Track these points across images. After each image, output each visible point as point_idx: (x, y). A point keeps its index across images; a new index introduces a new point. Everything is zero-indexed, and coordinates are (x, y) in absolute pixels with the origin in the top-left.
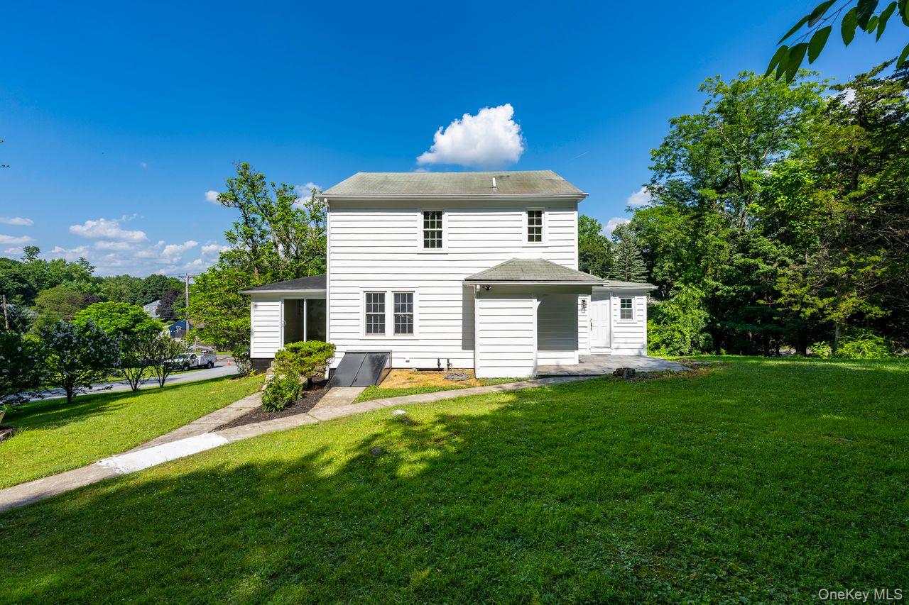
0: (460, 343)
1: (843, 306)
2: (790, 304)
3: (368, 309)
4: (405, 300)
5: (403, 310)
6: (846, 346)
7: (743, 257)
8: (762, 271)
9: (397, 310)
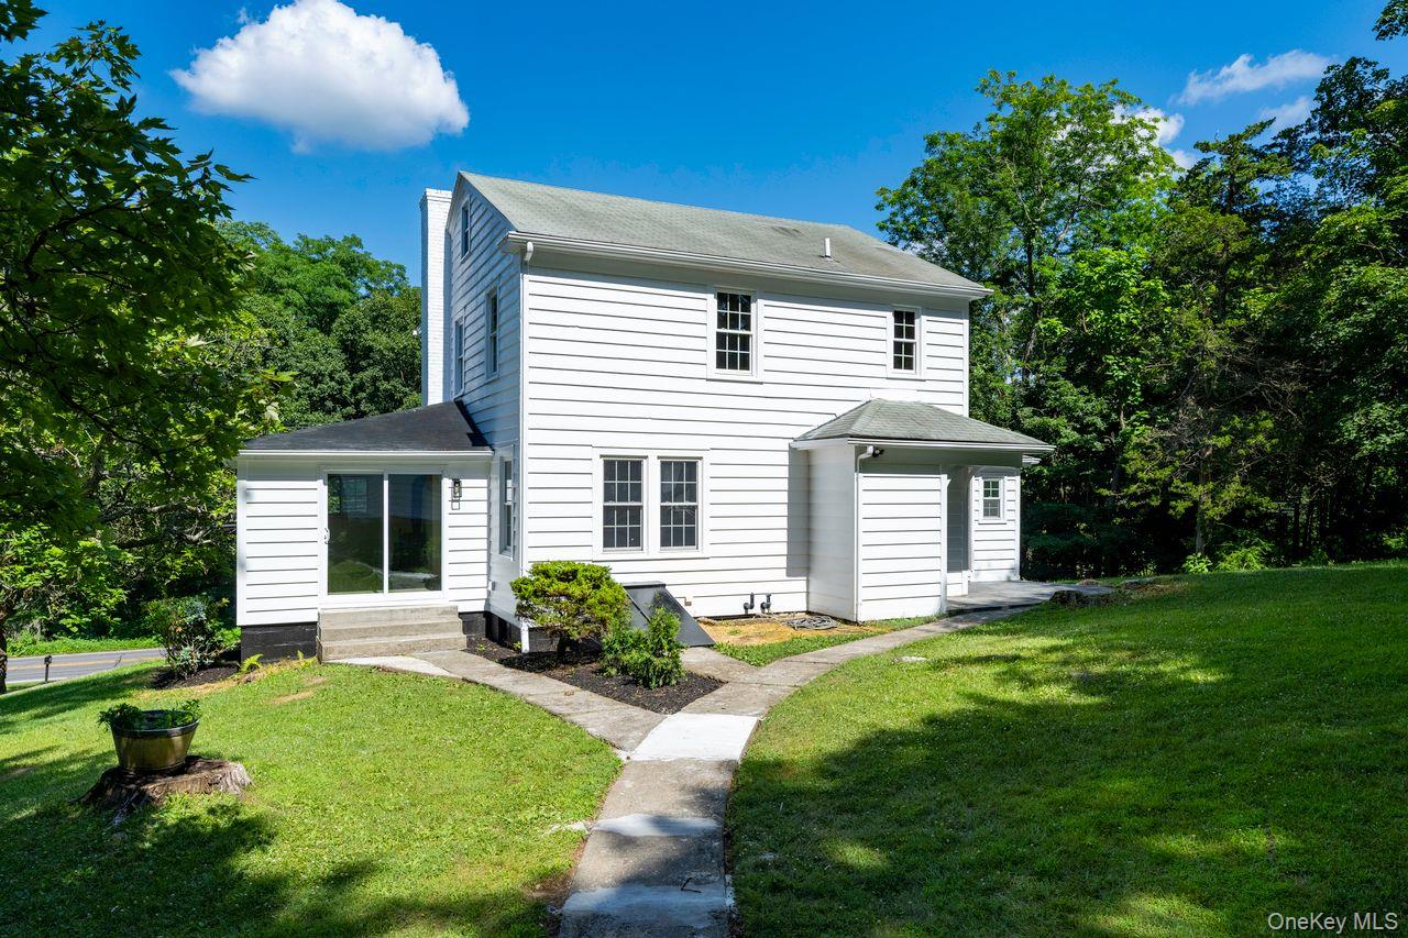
0: (783, 562)
1: (1225, 496)
2: (1147, 495)
3: (608, 496)
4: (682, 475)
5: (678, 497)
6: (1228, 558)
7: (1035, 413)
8: (1065, 440)
9: (665, 496)
